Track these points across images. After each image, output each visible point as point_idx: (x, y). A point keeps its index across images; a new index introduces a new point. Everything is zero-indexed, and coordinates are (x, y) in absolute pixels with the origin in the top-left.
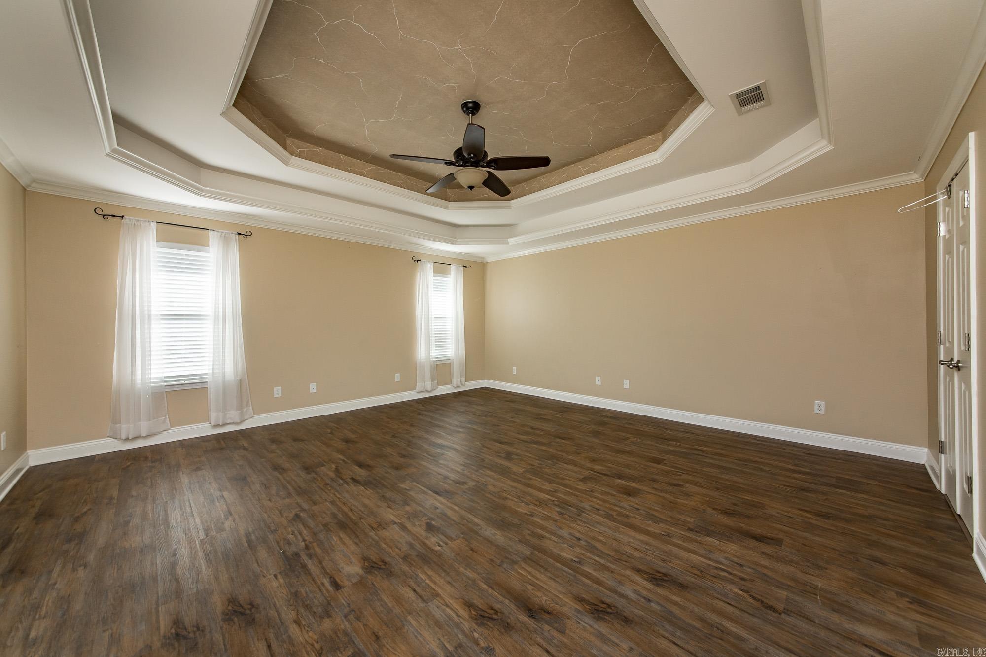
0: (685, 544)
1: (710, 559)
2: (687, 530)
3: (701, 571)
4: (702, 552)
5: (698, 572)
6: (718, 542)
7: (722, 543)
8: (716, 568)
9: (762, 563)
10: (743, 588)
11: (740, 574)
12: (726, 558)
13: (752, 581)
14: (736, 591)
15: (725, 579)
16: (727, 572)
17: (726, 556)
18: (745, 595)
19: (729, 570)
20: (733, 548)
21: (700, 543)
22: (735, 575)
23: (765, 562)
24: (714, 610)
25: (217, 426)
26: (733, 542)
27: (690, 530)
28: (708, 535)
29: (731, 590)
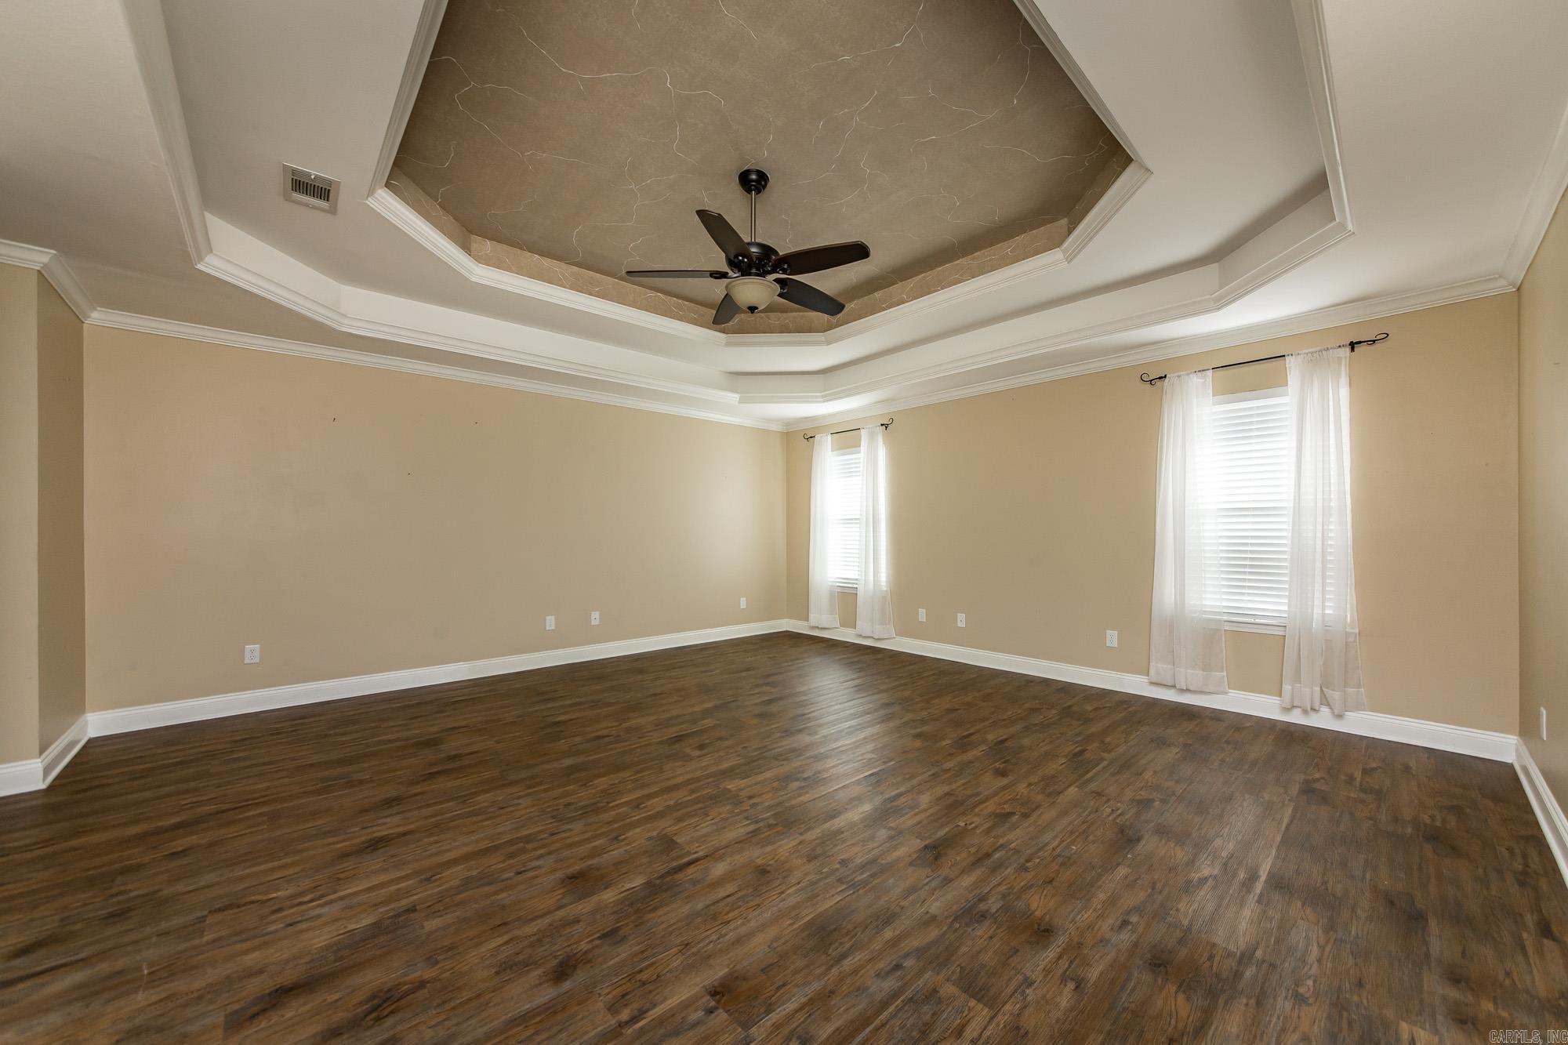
0: (393, 888)
1: (341, 898)
2: (415, 906)
3: (339, 879)
4: (361, 898)
5: (341, 876)
6: (352, 927)
7: (342, 932)
8: (322, 896)
9: (256, 954)
10: (272, 902)
11: (286, 913)
12: (319, 916)
13: (262, 918)
14: (279, 893)
15: (302, 894)
16: (305, 903)
17: (323, 919)
18: (265, 898)
19: (304, 907)
20: (320, 938)
21: (376, 905)
22: (292, 907)
23: (252, 959)
24: (293, 864)
25: (860, 636)
26: (328, 948)
27: (412, 909)
28: (376, 925)
29: (287, 890)
